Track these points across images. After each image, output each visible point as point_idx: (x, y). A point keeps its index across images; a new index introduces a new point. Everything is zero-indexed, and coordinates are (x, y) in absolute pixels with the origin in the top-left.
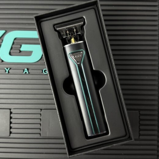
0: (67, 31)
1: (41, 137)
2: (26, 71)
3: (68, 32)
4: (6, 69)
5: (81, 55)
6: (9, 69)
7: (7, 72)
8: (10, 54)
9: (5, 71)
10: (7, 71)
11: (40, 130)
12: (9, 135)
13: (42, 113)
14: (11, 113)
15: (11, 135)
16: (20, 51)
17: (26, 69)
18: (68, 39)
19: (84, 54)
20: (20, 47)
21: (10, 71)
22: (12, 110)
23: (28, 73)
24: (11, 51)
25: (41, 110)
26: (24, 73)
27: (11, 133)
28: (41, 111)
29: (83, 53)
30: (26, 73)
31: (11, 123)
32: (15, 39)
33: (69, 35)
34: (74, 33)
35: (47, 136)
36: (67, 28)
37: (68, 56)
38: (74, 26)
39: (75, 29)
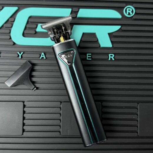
1: (60, 136)
2: (43, 55)
3: (55, 30)
4: (18, 53)
5: (72, 55)
6: (22, 53)
7: (20, 57)
8: (24, 35)
9: (17, 56)
10: (20, 55)
11: (59, 127)
12: (21, 134)
13: (61, 106)
14: (24, 106)
15: (24, 133)
16: (36, 32)
17: (43, 54)
18: (57, 38)
19: (75, 53)
20: (36, 28)
21: (23, 56)
22: (25, 103)
23: (45, 58)
24: (25, 32)
25: (61, 102)
26: (41, 58)
27: (24, 131)
28: (61, 104)
30: (42, 58)
31: (24, 118)
32: (30, 17)
33: (57, 33)
34: (63, 32)
35: (69, 135)
36: (54, 26)
37: (57, 57)
38: (62, 23)
39: (63, 26)
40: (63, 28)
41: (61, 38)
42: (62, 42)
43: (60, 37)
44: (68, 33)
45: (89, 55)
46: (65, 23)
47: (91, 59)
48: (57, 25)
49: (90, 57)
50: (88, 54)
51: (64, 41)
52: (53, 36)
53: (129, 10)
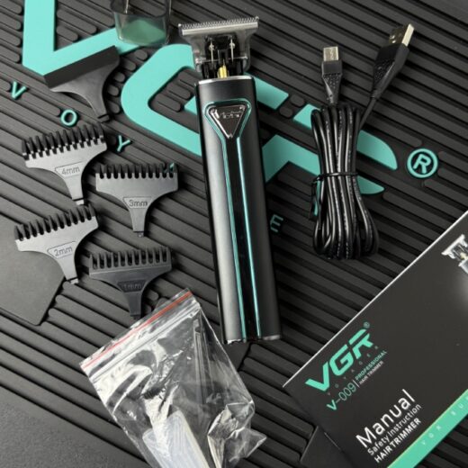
0: (209, 44)
3: (212, 48)
5: (240, 114)
8: (151, 103)
12: (38, 322)
15: (45, 324)
18: (211, 69)
19: (250, 111)
27: (45, 318)
29: (247, 109)
33: (216, 57)
34: (230, 56)
36: (210, 35)
37: (203, 111)
38: (231, 33)
39: (234, 42)
40: (232, 45)
41: (221, 69)
42: (222, 77)
43: (219, 66)
44: (241, 61)
45: (276, 220)
46: (238, 34)
47: (276, 231)
48: (218, 34)
49: (279, 224)
50: (275, 216)
51: (226, 76)
52: (201, 62)
53: (424, 160)
